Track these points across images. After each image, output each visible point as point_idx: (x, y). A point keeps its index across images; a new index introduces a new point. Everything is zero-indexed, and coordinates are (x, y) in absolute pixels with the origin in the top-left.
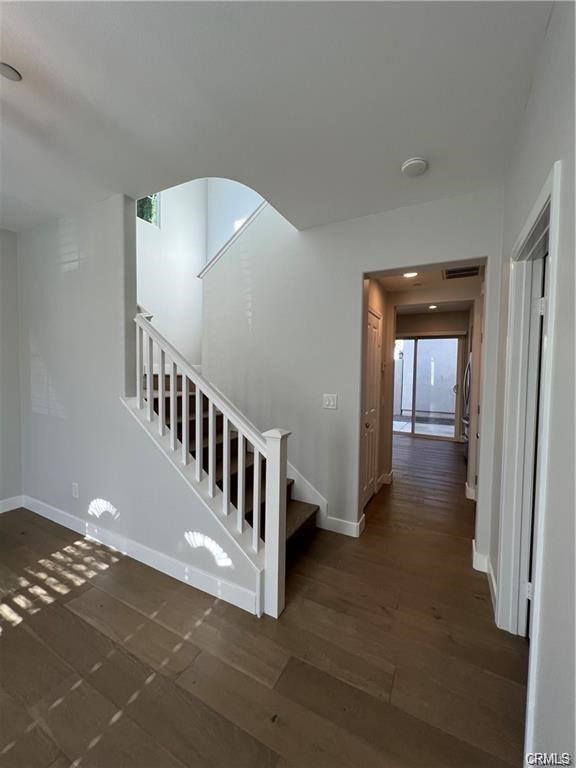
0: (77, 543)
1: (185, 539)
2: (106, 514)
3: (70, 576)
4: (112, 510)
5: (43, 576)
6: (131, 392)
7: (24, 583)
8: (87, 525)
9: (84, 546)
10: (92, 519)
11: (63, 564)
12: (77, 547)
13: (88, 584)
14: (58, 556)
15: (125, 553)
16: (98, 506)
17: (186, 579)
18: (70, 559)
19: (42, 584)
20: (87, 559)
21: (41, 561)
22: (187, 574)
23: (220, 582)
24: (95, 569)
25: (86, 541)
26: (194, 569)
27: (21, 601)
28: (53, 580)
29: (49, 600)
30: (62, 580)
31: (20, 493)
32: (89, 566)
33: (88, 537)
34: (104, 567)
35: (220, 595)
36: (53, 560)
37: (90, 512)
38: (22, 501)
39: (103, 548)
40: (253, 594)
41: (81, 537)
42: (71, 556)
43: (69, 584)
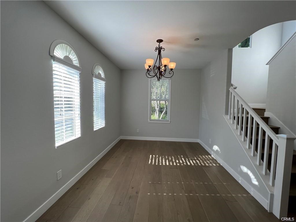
0: (209, 156)
1: (241, 168)
2: (217, 150)
3: (205, 162)
4: (219, 150)
5: (199, 159)
6: (227, 113)
7: (196, 158)
8: (212, 152)
9: (210, 157)
10: (213, 151)
11: (205, 159)
12: (209, 157)
13: (209, 167)
14: (204, 157)
15: (221, 165)
16: (216, 148)
17: (240, 182)
18: (206, 159)
19: (199, 161)
20: (211, 161)
21: (200, 156)
22: (240, 180)
23: (252, 189)
24: (212, 164)
25: (211, 157)
26: (243, 179)
27: (194, 161)
28: (201, 161)
29: (200, 165)
30: (203, 162)
31: (198, 139)
32: (211, 163)
33: (212, 156)
34: (214, 165)
35: (252, 194)
36: (202, 157)
37: (213, 149)
38: (198, 141)
39: (216, 160)
40: (267, 201)
41: (210, 155)
42: (207, 158)
43: (205, 164)
